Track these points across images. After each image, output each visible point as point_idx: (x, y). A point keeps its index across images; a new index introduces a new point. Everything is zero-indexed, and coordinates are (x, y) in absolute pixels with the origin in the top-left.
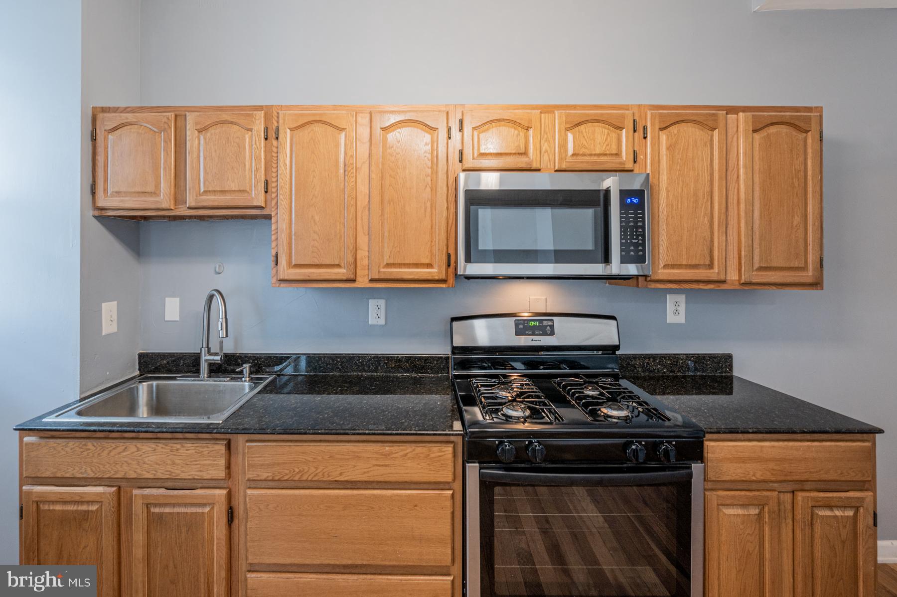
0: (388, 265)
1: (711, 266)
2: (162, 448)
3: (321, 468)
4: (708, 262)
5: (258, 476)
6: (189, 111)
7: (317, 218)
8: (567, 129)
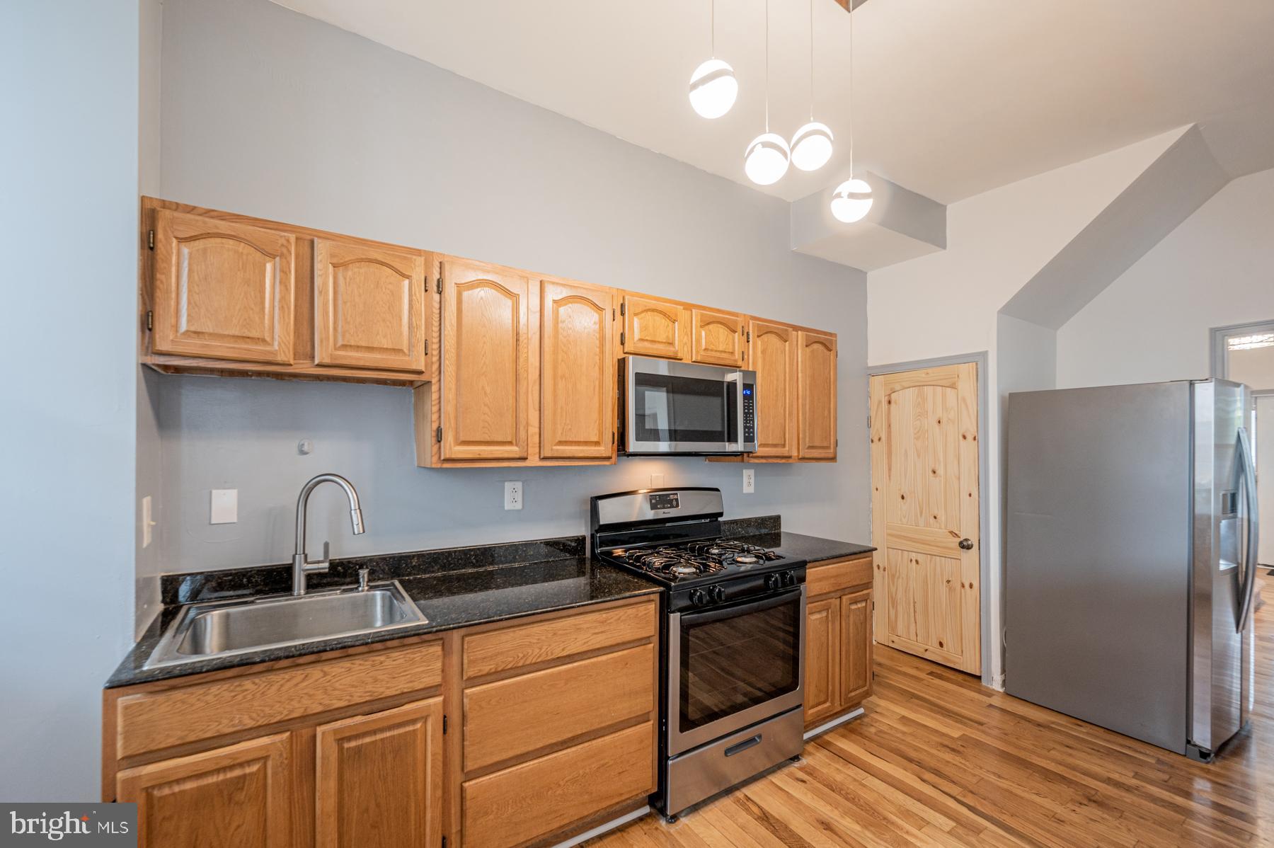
0: (560, 443)
2: (360, 664)
3: (545, 648)
5: (480, 670)
6: (319, 237)
7: (488, 389)
8: (701, 327)
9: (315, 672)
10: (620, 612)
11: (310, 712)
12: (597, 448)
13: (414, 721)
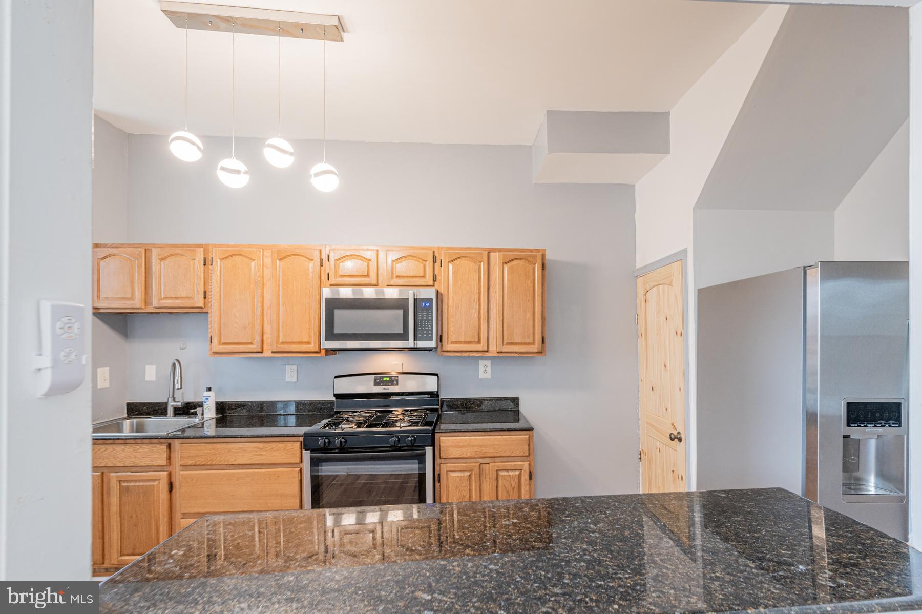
0: (283, 343)
1: (479, 342)
2: (129, 448)
3: (223, 457)
4: (477, 340)
5: (187, 463)
6: (154, 247)
7: (237, 314)
8: (394, 261)
10: (274, 445)
11: (107, 465)
13: (154, 480)
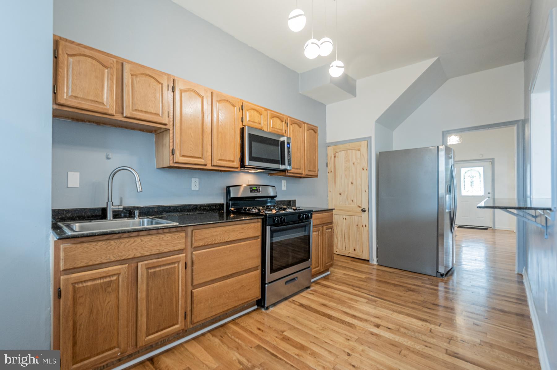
2: (155, 238)
3: (222, 237)
6: (125, 62)
7: (192, 135)
8: (271, 118)
9: (138, 240)
10: (249, 225)
11: (136, 256)
12: (233, 163)
13: (174, 263)
